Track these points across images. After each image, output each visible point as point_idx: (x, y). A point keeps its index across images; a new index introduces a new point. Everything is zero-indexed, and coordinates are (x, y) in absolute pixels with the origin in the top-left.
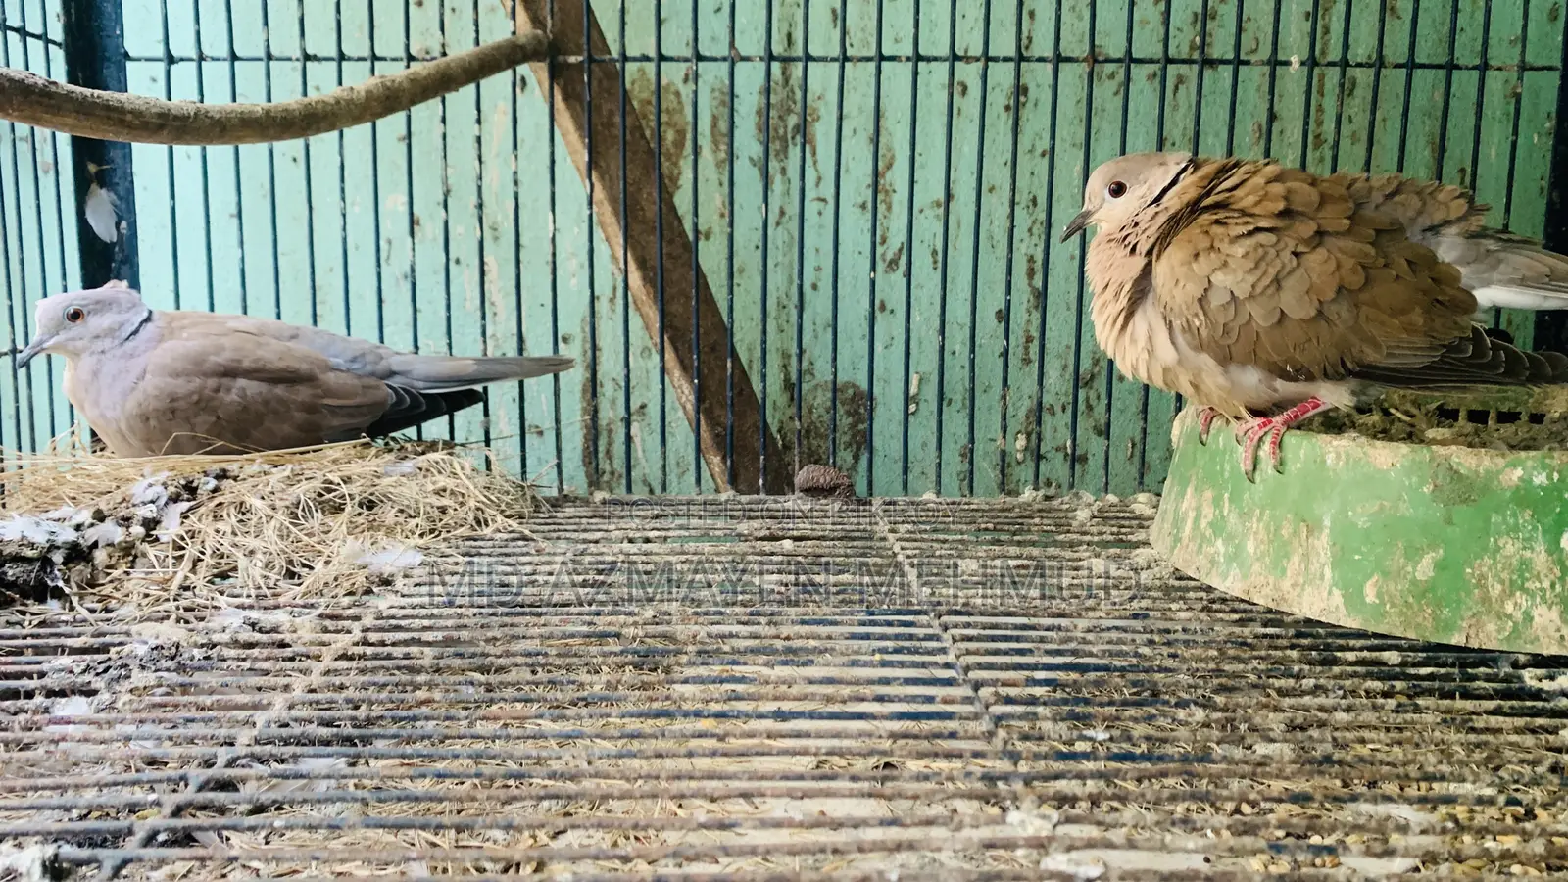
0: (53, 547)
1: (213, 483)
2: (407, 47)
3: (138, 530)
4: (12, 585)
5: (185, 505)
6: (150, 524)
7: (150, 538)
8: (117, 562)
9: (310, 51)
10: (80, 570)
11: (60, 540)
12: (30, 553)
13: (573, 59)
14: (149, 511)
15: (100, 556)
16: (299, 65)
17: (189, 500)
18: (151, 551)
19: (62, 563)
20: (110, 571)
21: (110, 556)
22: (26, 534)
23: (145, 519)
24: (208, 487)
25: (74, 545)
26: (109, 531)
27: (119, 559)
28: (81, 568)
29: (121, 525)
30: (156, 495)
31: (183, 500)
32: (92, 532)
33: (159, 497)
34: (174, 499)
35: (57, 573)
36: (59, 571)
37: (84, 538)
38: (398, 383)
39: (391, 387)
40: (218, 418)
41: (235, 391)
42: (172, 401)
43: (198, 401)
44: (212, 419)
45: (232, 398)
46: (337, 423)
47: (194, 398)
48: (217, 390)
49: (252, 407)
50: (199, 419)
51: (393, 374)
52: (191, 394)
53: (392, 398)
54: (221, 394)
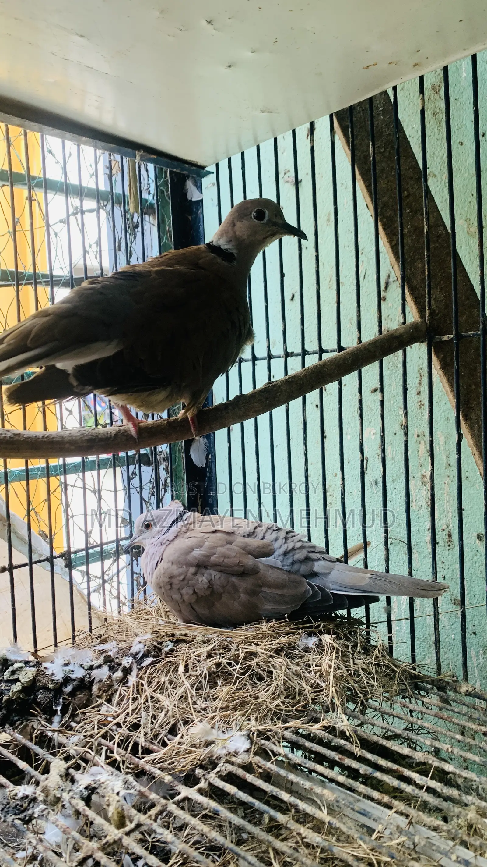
0: (67, 680)
1: (171, 645)
2: (339, 342)
3: (119, 674)
4: (39, 704)
5: (149, 660)
6: (127, 671)
7: (124, 681)
8: (102, 694)
9: (289, 351)
10: (81, 696)
11: (73, 676)
12: (50, 686)
13: (446, 338)
14: (126, 661)
15: (95, 688)
16: (282, 360)
17: (154, 657)
18: (121, 690)
19: (71, 692)
20: (98, 699)
21: (100, 689)
22: (54, 672)
23: (125, 667)
24: (167, 649)
25: (82, 680)
26: (103, 673)
27: (104, 692)
28: (82, 695)
29: (112, 669)
30: (138, 650)
31: (151, 656)
32: (95, 673)
33: (140, 651)
34: (146, 655)
35: (61, 700)
36: (64, 699)
37: (90, 675)
38: (316, 582)
39: (310, 584)
40: (194, 592)
41: (206, 575)
42: (171, 578)
43: (184, 579)
44: (191, 592)
45: (202, 580)
46: (268, 606)
47: (182, 578)
48: (195, 574)
49: (215, 587)
50: (184, 591)
51: (314, 575)
52: (180, 575)
53: (309, 593)
54: (197, 577)
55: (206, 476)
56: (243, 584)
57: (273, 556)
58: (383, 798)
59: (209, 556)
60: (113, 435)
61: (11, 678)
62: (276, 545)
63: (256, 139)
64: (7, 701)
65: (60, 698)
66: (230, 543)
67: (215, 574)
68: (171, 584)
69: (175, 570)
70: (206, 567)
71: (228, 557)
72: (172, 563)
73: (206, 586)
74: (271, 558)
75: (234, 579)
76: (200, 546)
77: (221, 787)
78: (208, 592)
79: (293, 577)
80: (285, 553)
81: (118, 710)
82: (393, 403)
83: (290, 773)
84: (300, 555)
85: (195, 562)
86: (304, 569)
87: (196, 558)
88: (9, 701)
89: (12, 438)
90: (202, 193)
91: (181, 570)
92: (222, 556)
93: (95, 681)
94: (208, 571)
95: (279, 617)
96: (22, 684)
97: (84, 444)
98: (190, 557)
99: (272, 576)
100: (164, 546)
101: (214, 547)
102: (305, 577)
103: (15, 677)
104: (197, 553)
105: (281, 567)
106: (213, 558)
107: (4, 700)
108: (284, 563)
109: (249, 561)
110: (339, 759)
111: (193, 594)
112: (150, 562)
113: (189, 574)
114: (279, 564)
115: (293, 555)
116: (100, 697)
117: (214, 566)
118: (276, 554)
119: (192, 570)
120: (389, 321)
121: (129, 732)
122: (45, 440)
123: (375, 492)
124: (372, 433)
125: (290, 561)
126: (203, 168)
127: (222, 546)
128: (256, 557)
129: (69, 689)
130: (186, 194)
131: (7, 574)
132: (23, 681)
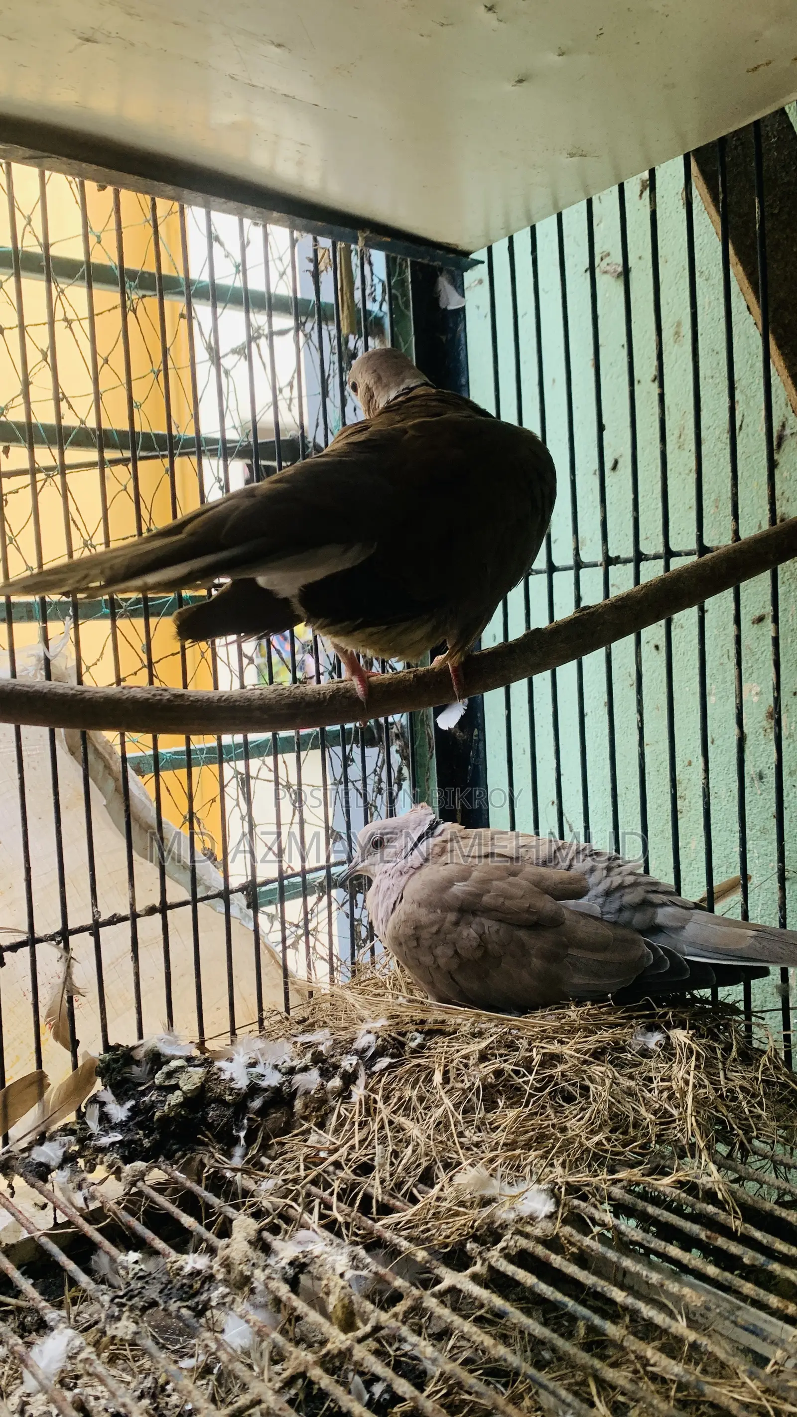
0: (254, 1090)
1: (419, 1038)
2: (700, 538)
3: (336, 1082)
4: (210, 1126)
5: (384, 1062)
6: (350, 1079)
7: (344, 1094)
8: (310, 1114)
10: (276, 1116)
11: (264, 1084)
12: (228, 1098)
14: (348, 1062)
15: (298, 1104)
17: (393, 1056)
18: (341, 1108)
19: (259, 1109)
20: (303, 1122)
21: (306, 1106)
22: (234, 1076)
23: (345, 1071)
24: (413, 1045)
25: (277, 1090)
26: (311, 1080)
27: (312, 1111)
28: (279, 1115)
29: (326, 1074)
30: (367, 1044)
31: (387, 1055)
32: (298, 1078)
33: (369, 1047)
34: (380, 1053)
35: (245, 1121)
36: (249, 1119)
37: (290, 1083)
38: (660, 942)
39: (649, 945)
40: (456, 952)
41: (474, 926)
42: (416, 928)
43: (438, 932)
44: (450, 952)
45: (469, 933)
46: (578, 980)
47: (434, 929)
48: (456, 924)
49: (489, 946)
50: (439, 951)
51: (656, 929)
52: (432, 924)
53: (649, 959)
54: (459, 928)
55: (469, 764)
56: (537, 943)
57: (586, 898)
58: (787, 1307)
59: (479, 896)
60: (328, 697)
61: (166, 1083)
62: (592, 880)
63: (555, 204)
64: (161, 1119)
65: (243, 1119)
66: (514, 874)
67: (489, 925)
68: (418, 939)
69: (424, 916)
70: (474, 913)
71: (510, 897)
72: (419, 905)
73: (475, 944)
74: (583, 901)
75: (522, 934)
76: (464, 879)
77: (510, 1273)
78: (479, 954)
79: (621, 932)
80: (608, 893)
81: (335, 1141)
82: (792, 642)
83: (624, 1258)
84: (631, 897)
85: (457, 904)
86: (638, 919)
87: (457, 898)
88: (164, 1119)
89: (172, 701)
90: (463, 296)
91: (432, 917)
92: (501, 896)
93: (299, 1093)
94: (477, 919)
95: (598, 998)
96: (184, 1092)
97: (283, 711)
98: (447, 896)
99: (585, 930)
100: (405, 877)
101: (490, 881)
102: (643, 932)
103: (173, 1082)
104: (459, 888)
105: (600, 916)
106: (486, 899)
107: (156, 1117)
108: (606, 909)
109: (547, 904)
110: (707, 1237)
111: (452, 957)
112: (383, 902)
113: (447, 925)
114: (597, 910)
115: (622, 896)
116: (306, 1118)
117: (488, 911)
118: (592, 893)
119: (451, 917)
120: (785, 502)
121: (355, 1177)
122: (223, 704)
123: (759, 792)
124: (754, 692)
125: (616, 905)
126: (467, 254)
127: (500, 879)
128: (558, 898)
129: (257, 1104)
130: (436, 300)
131: (158, 917)
132: (185, 1088)
